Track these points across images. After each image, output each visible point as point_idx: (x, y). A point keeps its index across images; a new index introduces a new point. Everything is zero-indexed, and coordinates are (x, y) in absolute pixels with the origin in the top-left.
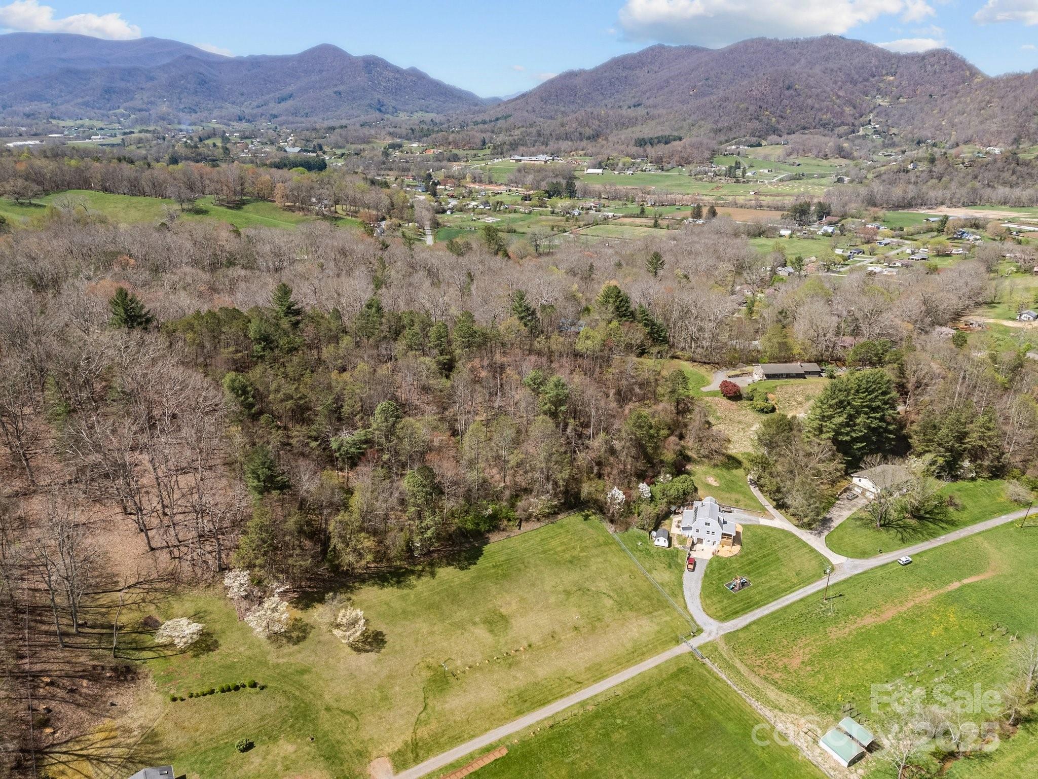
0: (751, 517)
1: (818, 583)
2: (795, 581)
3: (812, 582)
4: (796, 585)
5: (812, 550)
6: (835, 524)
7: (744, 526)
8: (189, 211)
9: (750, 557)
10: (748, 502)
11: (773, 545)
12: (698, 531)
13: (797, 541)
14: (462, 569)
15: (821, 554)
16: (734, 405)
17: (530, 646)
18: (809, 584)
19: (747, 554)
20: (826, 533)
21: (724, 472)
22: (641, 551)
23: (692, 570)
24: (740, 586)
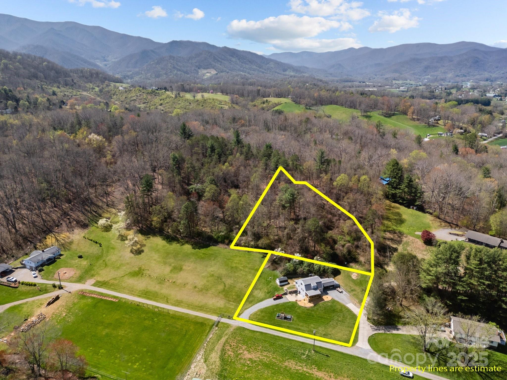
0: (347, 300)
7: (333, 300)
8: (363, 116)
14: (193, 248)
16: (424, 247)
17: (174, 282)
22: (267, 280)
23: (275, 299)
24: (283, 318)
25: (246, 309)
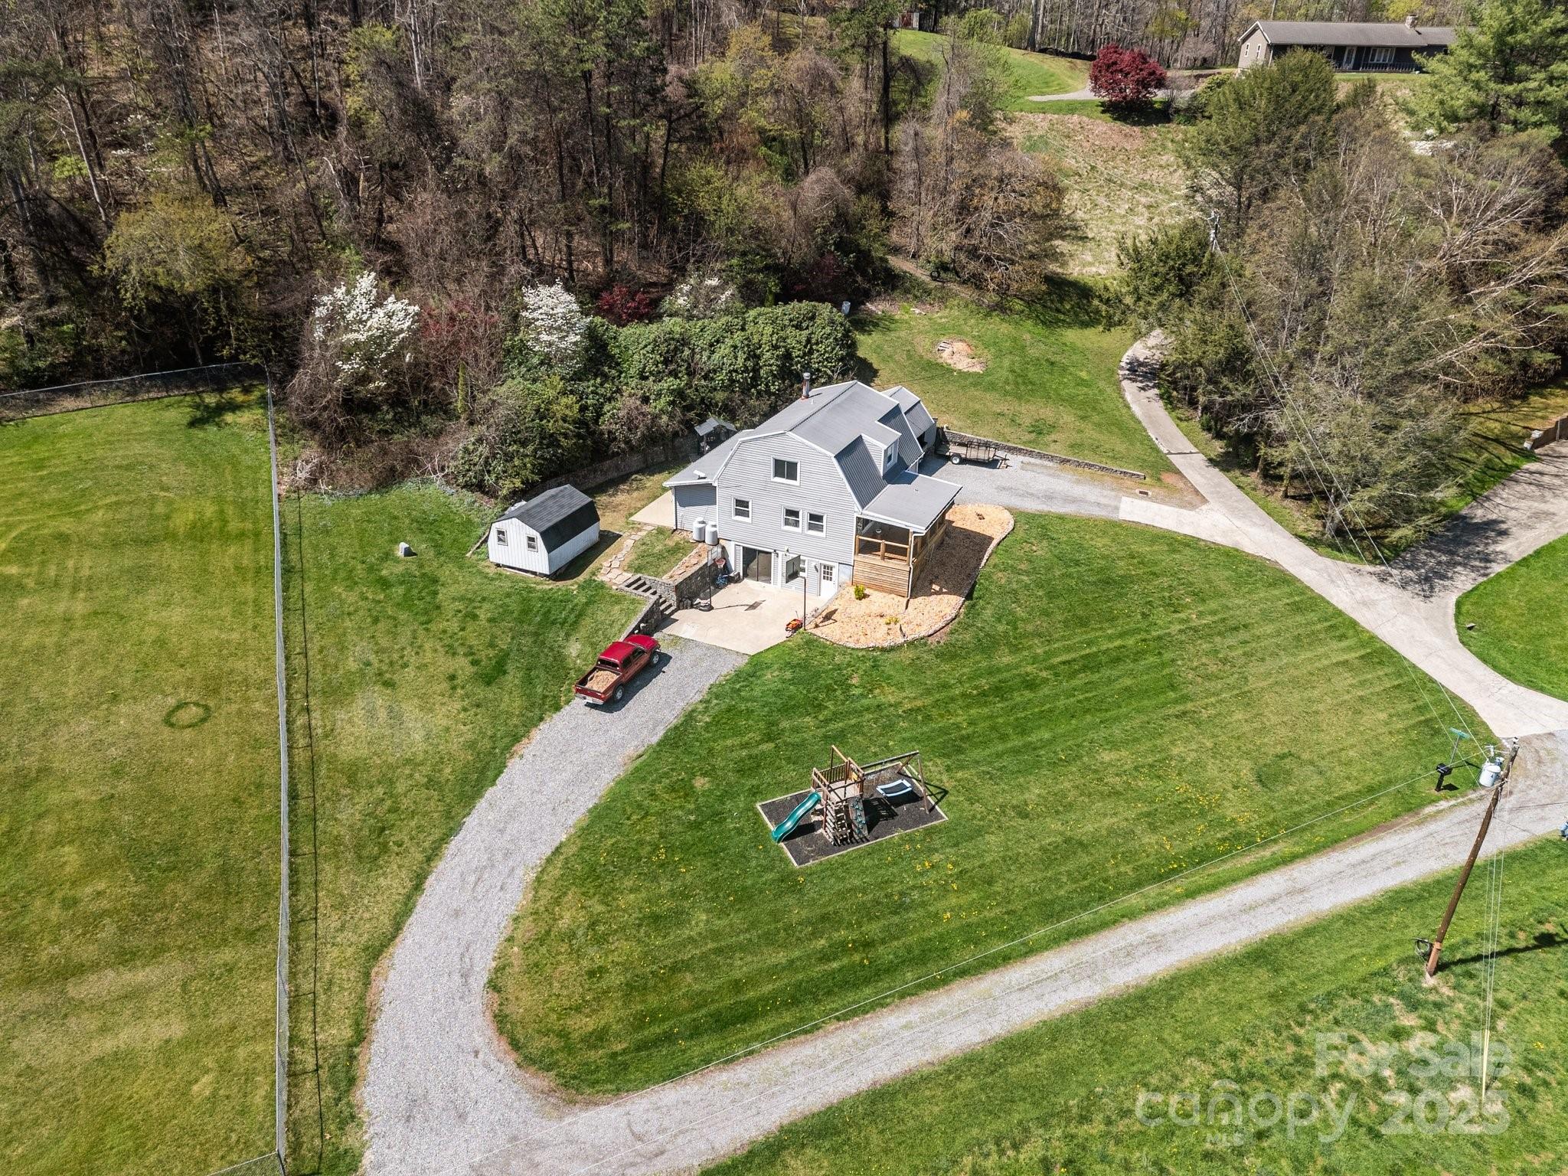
0: (1079, 490)
1: (1391, 842)
2: (1238, 811)
3: (1357, 834)
4: (1241, 841)
5: (1380, 655)
6: (1514, 547)
7: (1018, 515)
9: (1005, 658)
10: (1090, 433)
11: (1160, 616)
12: (742, 506)
13: (1297, 608)
15: (1429, 683)
16: (1134, 137)
18: (1332, 843)
19: (987, 645)
20: (1464, 581)
21: (1029, 332)
22: (384, 584)
23: (611, 702)
24: (859, 817)
25: (376, 951)
